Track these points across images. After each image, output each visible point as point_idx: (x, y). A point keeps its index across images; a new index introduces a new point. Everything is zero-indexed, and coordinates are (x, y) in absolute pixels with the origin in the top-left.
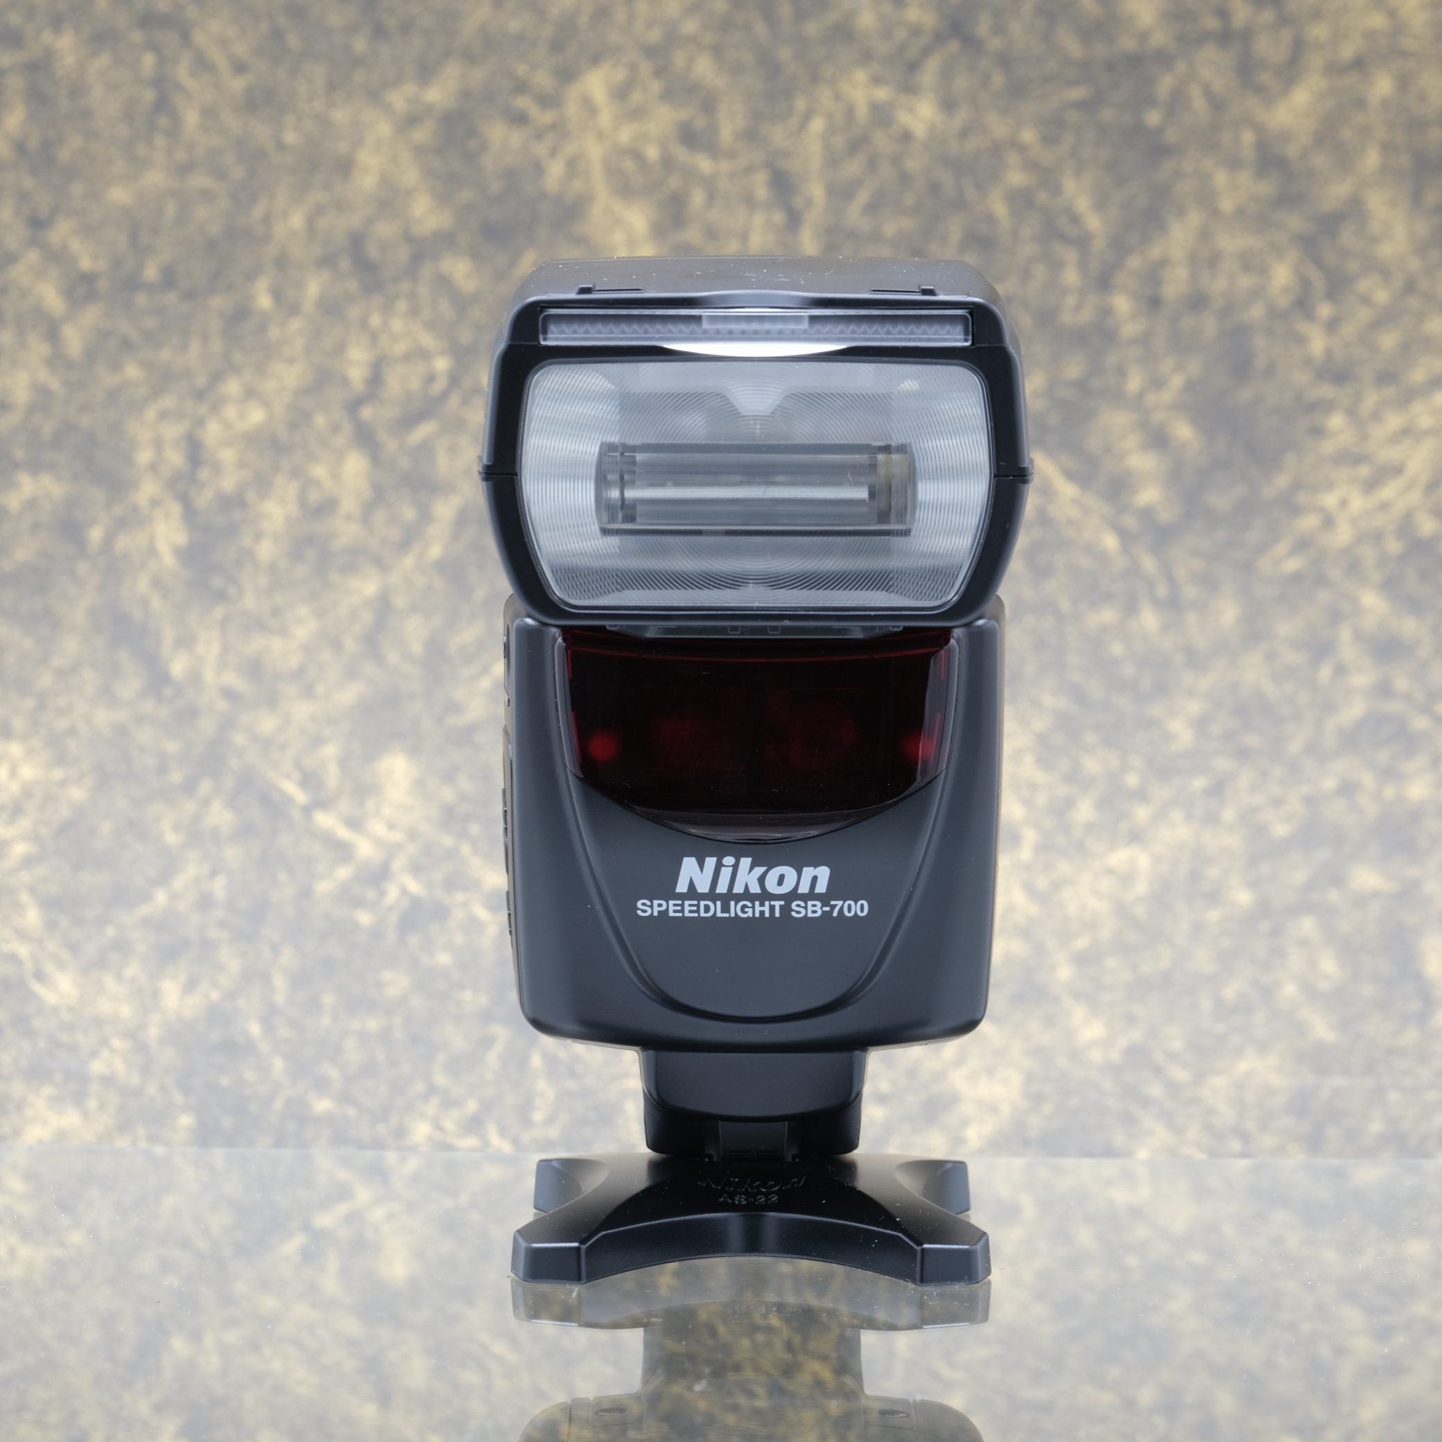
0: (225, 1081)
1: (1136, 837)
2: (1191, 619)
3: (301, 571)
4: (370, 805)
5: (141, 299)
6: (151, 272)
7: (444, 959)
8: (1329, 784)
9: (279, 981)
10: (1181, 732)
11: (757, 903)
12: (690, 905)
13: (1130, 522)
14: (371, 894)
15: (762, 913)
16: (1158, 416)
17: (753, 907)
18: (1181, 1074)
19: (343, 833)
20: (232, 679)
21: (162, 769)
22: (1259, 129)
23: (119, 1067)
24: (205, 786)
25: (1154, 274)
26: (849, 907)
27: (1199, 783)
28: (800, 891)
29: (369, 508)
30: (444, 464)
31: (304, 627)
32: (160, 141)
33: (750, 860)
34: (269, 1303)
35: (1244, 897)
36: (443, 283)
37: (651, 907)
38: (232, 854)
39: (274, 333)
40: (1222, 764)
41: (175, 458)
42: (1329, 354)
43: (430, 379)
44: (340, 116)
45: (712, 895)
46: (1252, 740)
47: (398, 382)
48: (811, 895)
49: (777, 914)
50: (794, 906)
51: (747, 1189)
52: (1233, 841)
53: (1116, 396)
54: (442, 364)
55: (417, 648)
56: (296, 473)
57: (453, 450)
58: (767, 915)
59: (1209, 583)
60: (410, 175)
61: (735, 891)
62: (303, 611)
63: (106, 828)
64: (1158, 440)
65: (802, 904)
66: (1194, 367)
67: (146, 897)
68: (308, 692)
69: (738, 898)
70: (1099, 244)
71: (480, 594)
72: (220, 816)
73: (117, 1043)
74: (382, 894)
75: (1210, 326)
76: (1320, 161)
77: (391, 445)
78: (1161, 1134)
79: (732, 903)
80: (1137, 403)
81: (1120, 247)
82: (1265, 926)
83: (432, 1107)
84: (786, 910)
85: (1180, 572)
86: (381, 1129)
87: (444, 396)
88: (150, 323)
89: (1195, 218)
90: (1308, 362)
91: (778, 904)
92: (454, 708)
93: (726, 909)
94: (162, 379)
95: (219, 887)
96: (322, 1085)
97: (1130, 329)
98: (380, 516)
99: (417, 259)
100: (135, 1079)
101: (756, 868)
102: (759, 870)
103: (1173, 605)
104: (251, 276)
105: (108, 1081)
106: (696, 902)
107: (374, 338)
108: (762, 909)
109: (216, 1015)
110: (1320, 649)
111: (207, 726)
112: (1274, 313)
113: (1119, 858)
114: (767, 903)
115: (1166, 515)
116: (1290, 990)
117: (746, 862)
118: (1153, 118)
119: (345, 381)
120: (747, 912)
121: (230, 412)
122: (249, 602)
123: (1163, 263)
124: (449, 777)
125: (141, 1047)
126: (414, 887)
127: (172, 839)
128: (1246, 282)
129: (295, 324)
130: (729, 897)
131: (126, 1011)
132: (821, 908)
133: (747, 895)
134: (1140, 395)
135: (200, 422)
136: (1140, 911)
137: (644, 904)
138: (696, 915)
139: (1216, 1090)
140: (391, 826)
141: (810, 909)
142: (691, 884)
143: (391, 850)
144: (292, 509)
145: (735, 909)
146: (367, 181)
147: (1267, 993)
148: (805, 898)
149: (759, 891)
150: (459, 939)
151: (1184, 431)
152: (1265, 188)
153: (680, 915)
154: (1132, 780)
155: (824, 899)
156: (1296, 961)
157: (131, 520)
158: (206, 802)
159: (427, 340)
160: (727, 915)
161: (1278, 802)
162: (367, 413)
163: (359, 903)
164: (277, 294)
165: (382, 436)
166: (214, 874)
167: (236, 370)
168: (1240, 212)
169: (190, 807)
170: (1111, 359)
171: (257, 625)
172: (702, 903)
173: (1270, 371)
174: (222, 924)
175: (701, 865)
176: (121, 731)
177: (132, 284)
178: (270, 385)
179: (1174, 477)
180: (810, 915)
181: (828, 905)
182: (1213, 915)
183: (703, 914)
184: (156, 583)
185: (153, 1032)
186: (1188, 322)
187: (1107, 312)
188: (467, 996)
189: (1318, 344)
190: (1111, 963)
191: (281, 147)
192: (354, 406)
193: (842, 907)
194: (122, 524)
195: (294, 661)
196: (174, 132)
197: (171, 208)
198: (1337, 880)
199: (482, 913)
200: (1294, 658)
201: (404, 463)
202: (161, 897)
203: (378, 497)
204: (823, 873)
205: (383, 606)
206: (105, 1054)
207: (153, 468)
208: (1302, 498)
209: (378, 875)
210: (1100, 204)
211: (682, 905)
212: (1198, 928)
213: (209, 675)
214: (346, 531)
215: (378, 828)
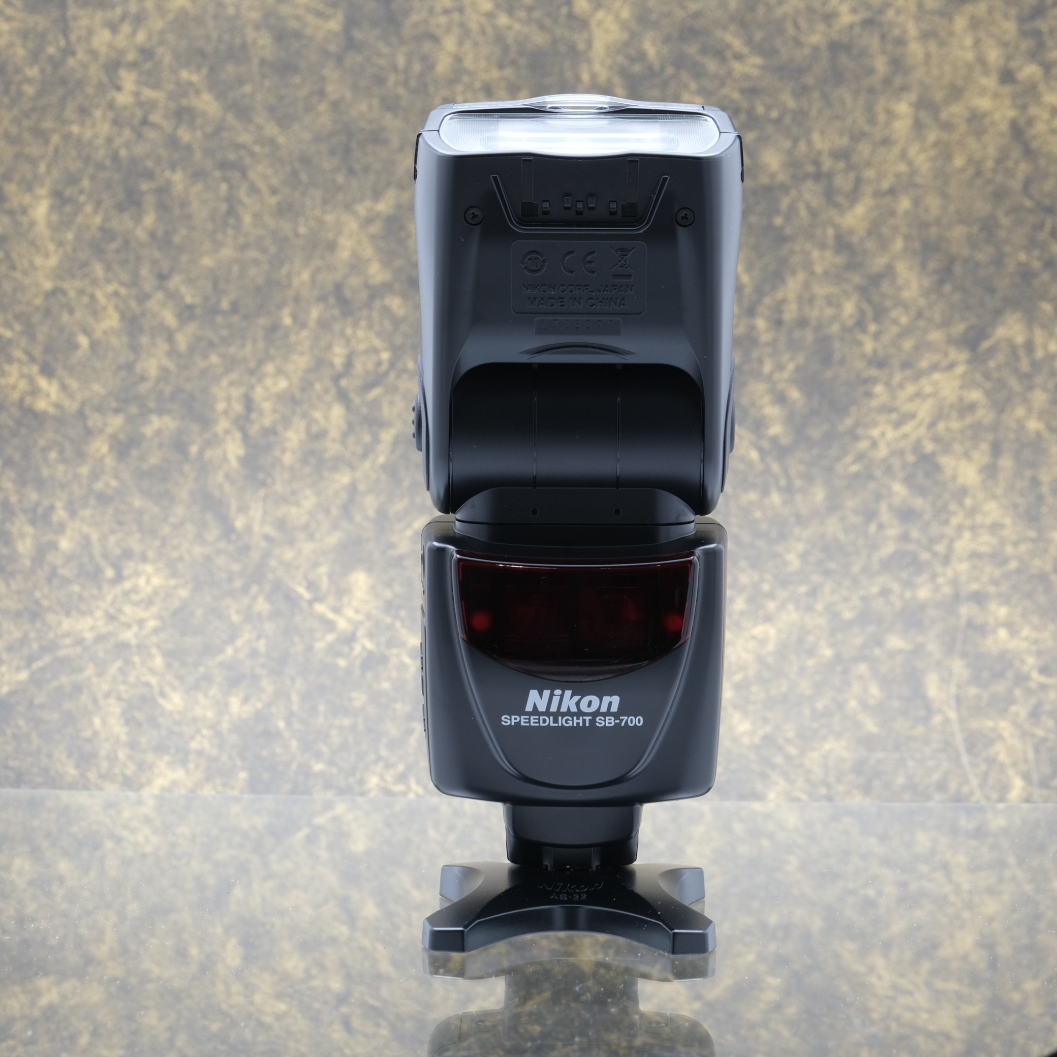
0: (265, 753)
1: (768, 619)
2: (799, 498)
3: (307, 470)
4: (345, 600)
5: (219, 319)
6: (225, 305)
7: (386, 685)
8: (875, 590)
9: (295, 698)
10: (793, 561)
11: (575, 718)
12: (534, 719)
13: (765, 444)
14: (345, 649)
15: (578, 724)
16: (781, 386)
17: (573, 720)
18: (793, 751)
19: (330, 615)
20: (269, 530)
21: (230, 580)
22: (837, 227)
23: (206, 745)
24: (254, 589)
25: (778, 308)
26: (632, 720)
27: (803, 589)
28: (601, 711)
29: (345, 435)
30: (386, 411)
31: (309, 501)
32: (230, 232)
33: (571, 691)
35: (828, 653)
36: (386, 311)
37: (510, 720)
38: (269, 627)
39: (293, 338)
40: (816, 578)
41: (238, 407)
42: (875, 351)
43: (379, 364)
44: (330, 218)
45: (547, 713)
46: (832, 565)
47: (360, 366)
48: (609, 713)
49: (587, 724)
50: (597, 719)
51: (567, 890)
52: (821, 621)
53: (757, 375)
54: (385, 356)
55: (371, 513)
56: (305, 416)
57: (391, 403)
58: (581, 725)
59: (809, 478)
60: (368, 251)
61: (561, 711)
62: (308, 492)
63: (199, 612)
64: (781, 399)
65: (603, 719)
66: (801, 359)
67: (221, 651)
68: (311, 537)
69: (563, 715)
70: (748, 290)
71: (406, 483)
72: (262, 606)
73: (205, 732)
74: (352, 649)
75: (809, 336)
76: (870, 245)
77: (357, 400)
78: (782, 784)
79: (560, 718)
80: (769, 378)
81: (760, 292)
82: (839, 668)
83: (379, 768)
84: (593, 722)
85: (793, 472)
86: (351, 780)
87: (386, 373)
88: (224, 332)
89: (801, 276)
90: (863, 356)
91: (587, 718)
92: (392, 546)
93: (556, 721)
94: (231, 364)
95: (261, 645)
96: (318, 756)
97: (765, 338)
98: (351, 439)
99: (372, 297)
100: (215, 752)
101: (575, 697)
102: (576, 698)
103: (789, 490)
104: (280, 307)
105: (200, 753)
106: (537, 717)
107: (348, 341)
108: (578, 721)
109: (259, 716)
110: (870, 515)
111: (255, 556)
112: (845, 329)
113: (759, 630)
114: (581, 718)
115: (785, 441)
116: (853, 704)
117: (568, 693)
118: (778, 221)
119: (332, 365)
120: (569, 723)
121: (268, 382)
122: (279, 487)
123: (784, 301)
124: (389, 584)
125: (218, 734)
126: (369, 645)
127: (235, 618)
128: (829, 312)
129: (304, 333)
130: (557, 715)
131: (210, 714)
132: (614, 721)
133: (569, 713)
134: (771, 374)
135: (252, 387)
136: (770, 660)
137: (506, 718)
138: (538, 725)
139: (813, 759)
140: (357, 611)
141: (607, 721)
142: (535, 706)
143: (357, 625)
144: (303, 435)
145: (561, 721)
146: (344, 254)
147: (841, 706)
148: (605, 715)
149: (576, 711)
150: (394, 674)
151: (795, 394)
152: (840, 260)
153: (528, 724)
154: (766, 587)
155: (616, 715)
156: (856, 688)
157: (213, 442)
158: (254, 598)
159: (377, 342)
160: (556, 725)
161: (846, 600)
162: (344, 382)
163: (339, 654)
164: (294, 317)
165: (352, 395)
166: (259, 638)
167: (271, 358)
168: (826, 273)
169: (246, 601)
170: (755, 354)
171: (283, 500)
172: (542, 718)
173: (842, 361)
174: (263, 666)
175: (541, 695)
176: (208, 559)
177: (214, 311)
178: (290, 367)
179: (789, 419)
180: (607, 725)
181: (618, 719)
182: (811, 662)
183: (542, 724)
184: (227, 476)
185: (225, 726)
186: (797, 334)
187: (753, 328)
188: (398, 706)
189: (869, 346)
190: (754, 689)
191: (297, 235)
192: (337, 378)
193: (627, 720)
194: (208, 444)
195: (304, 520)
196: (238, 227)
197: (236, 269)
198: (879, 643)
199: (407, 660)
200: (855, 520)
201: (365, 410)
202: (229, 651)
203: (350, 429)
204: (616, 700)
205: (352, 489)
206: (198, 738)
207: (226, 413)
208: (860, 431)
209: (350, 639)
210: (749, 269)
211: (529, 719)
212: (802, 669)
213: (256, 528)
214: (332, 448)
215: (350, 613)
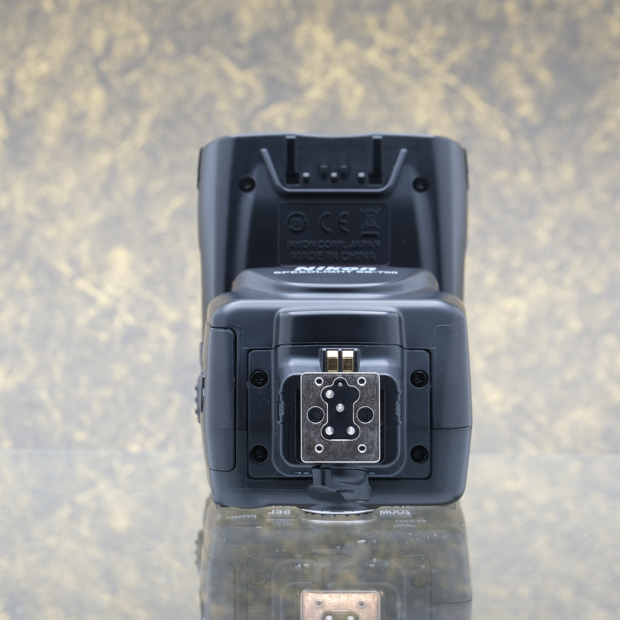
2: (548, 176)
3: (69, 150)
4: (106, 276)
7: (146, 358)
9: (57, 370)
10: (543, 237)
13: (516, 124)
14: (106, 323)
16: (531, 68)
18: (542, 419)
19: (91, 291)
20: (32, 209)
24: (17, 265)
27: (552, 264)
30: (145, 93)
31: (70, 181)
34: (52, 541)
35: (576, 325)
38: (32, 302)
39: (53, 23)
40: (564, 254)
43: (138, 48)
46: (581, 241)
47: (120, 50)
52: (570, 295)
53: (507, 56)
54: (144, 40)
55: (131, 192)
56: (66, 99)
57: (150, 86)
59: (558, 157)
62: (69, 172)
64: (530, 80)
66: (551, 41)
68: (72, 216)
72: (25, 282)
74: (112, 323)
75: (558, 19)
77: (117, 82)
78: (531, 450)
80: (519, 60)
82: (587, 340)
83: (139, 436)
85: (542, 150)
87: (145, 57)
90: (611, 38)
92: (151, 224)
95: (25, 320)
96: (80, 425)
97: (514, 21)
98: (111, 121)
103: (538, 168)
107: (108, 25)
109: (22, 389)
111: (17, 235)
112: (592, 13)
113: (508, 304)
115: (534, 121)
116: (601, 374)
119: (91, 49)
121: (30, 65)
122: (40, 168)
124: (148, 261)
126: (130, 320)
129: (65, 18)
134: (521, 56)
135: (14, 71)
136: (521, 333)
139: (562, 427)
140: (118, 287)
143: (117, 300)
144: (64, 117)
147: (589, 376)
150: (154, 347)
151: (544, 76)
154: (516, 262)
156: (604, 359)
158: (17, 275)
159: (136, 26)
161: (594, 274)
162: (105, 66)
163: (100, 328)
165: (112, 78)
166: (22, 313)
167: (33, 42)
169: (9, 277)
170: (504, 37)
173: (590, 43)
174: (26, 340)
178: (52, 51)
179: (538, 100)
182: (560, 335)
186: (546, 17)
187: (502, 11)
188: (158, 378)
189: (616, 28)
190: (505, 360)
192: (96, 62)
195: (65, 199)
199: (166, 334)
200: (603, 197)
201: (124, 93)
203: (110, 110)
205: (112, 170)
208: (608, 111)
209: (110, 314)
212: (551, 341)
213: (19, 207)
214: (93, 129)
215: (110, 288)
